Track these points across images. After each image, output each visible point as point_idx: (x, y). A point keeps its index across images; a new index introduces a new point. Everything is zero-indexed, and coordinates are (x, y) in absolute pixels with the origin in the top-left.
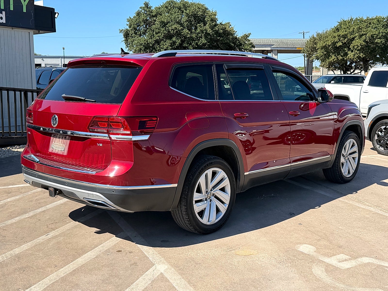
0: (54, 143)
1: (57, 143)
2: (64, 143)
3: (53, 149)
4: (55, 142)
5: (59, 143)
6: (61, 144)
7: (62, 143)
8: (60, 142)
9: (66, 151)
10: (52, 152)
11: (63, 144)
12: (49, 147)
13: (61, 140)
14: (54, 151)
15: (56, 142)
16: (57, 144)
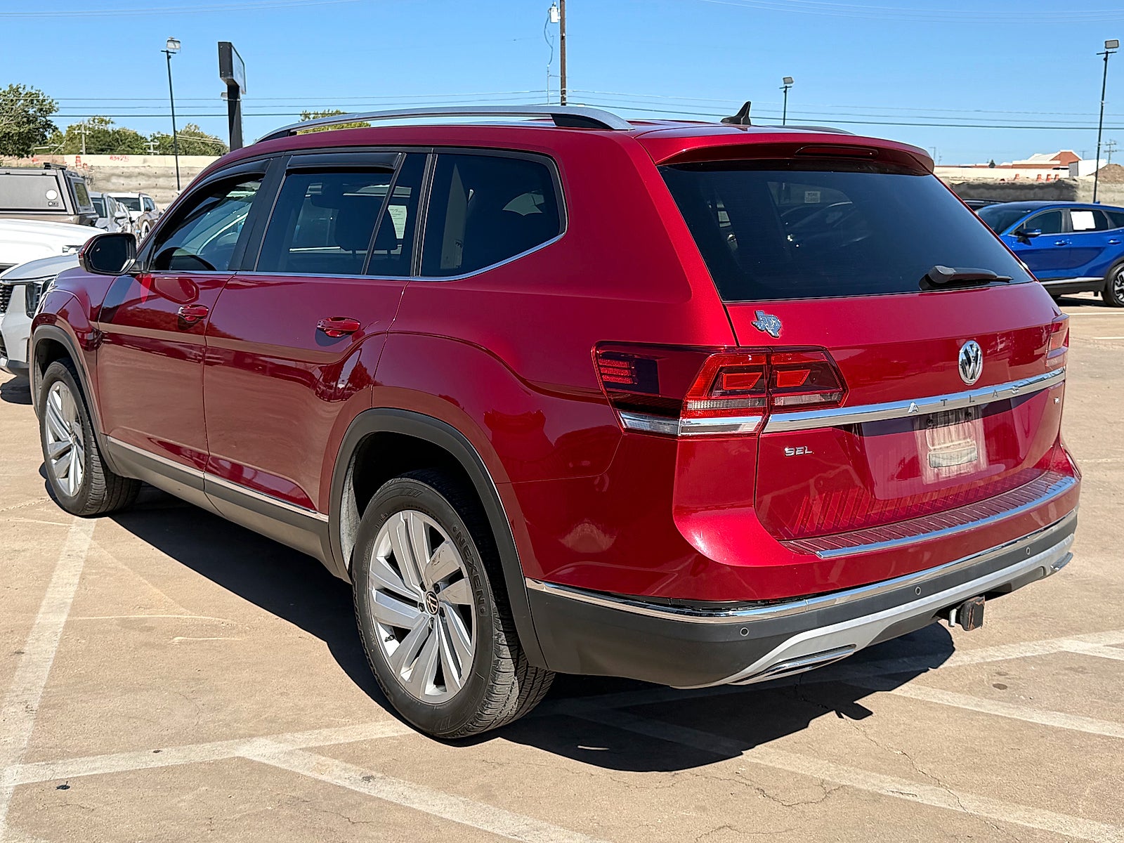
0: (932, 448)
1: (944, 443)
2: (967, 434)
3: (936, 469)
4: (936, 442)
5: (952, 441)
6: (960, 440)
7: (959, 435)
8: (954, 436)
9: (983, 454)
10: (940, 480)
11: (964, 439)
12: (918, 468)
13: (952, 428)
14: (944, 476)
15: (939, 440)
16: (946, 445)
